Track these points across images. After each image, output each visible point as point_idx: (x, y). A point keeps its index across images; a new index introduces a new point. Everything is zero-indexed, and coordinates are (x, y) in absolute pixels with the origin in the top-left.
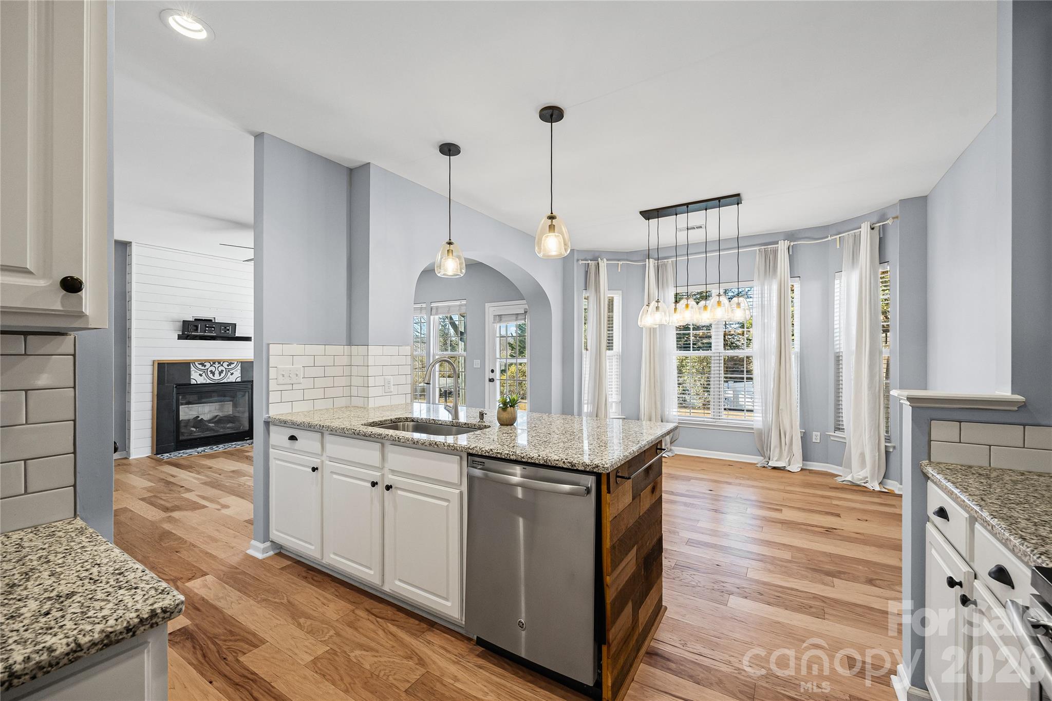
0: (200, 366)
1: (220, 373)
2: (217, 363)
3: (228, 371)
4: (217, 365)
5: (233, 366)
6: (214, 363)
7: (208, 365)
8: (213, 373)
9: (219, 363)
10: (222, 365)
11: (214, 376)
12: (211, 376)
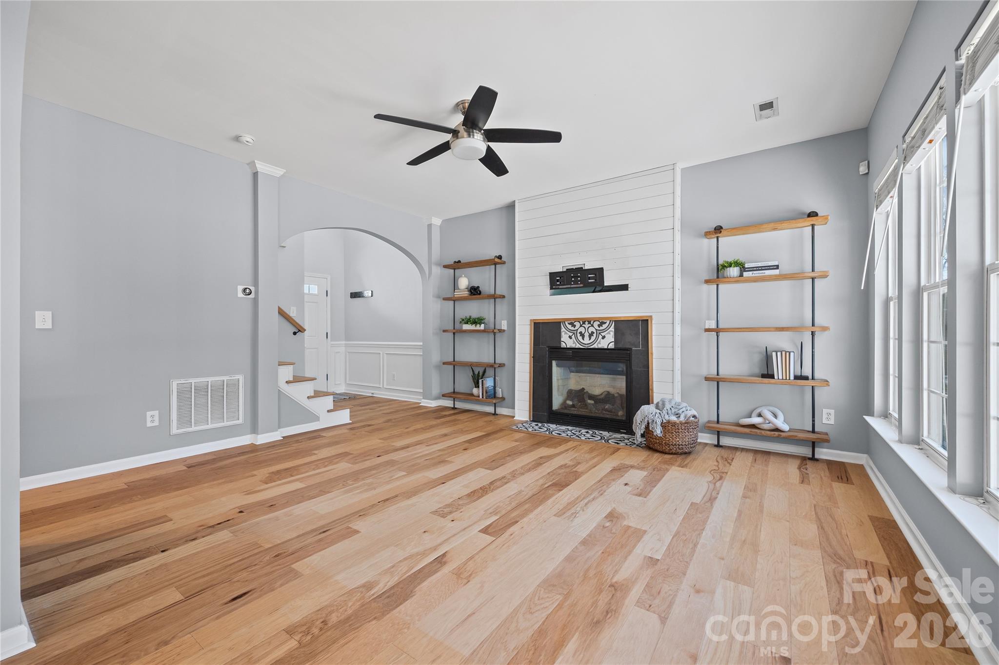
0: (570, 327)
1: (591, 335)
2: (587, 323)
3: (599, 333)
4: (587, 325)
5: (605, 326)
6: (584, 323)
7: (577, 324)
8: (583, 335)
9: (589, 323)
10: (592, 326)
11: (583, 339)
12: (580, 338)
